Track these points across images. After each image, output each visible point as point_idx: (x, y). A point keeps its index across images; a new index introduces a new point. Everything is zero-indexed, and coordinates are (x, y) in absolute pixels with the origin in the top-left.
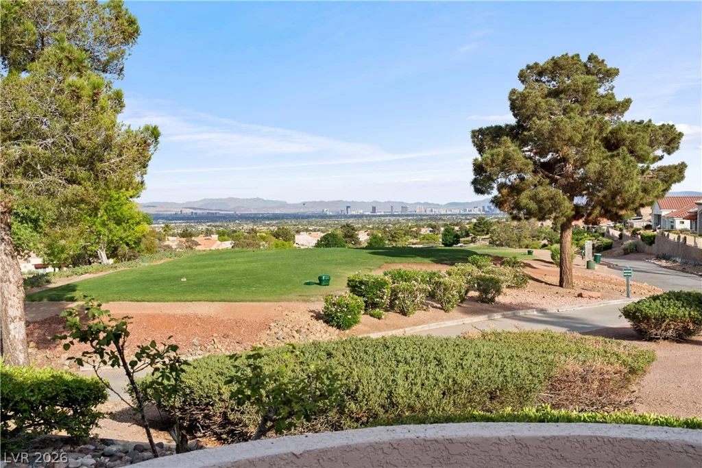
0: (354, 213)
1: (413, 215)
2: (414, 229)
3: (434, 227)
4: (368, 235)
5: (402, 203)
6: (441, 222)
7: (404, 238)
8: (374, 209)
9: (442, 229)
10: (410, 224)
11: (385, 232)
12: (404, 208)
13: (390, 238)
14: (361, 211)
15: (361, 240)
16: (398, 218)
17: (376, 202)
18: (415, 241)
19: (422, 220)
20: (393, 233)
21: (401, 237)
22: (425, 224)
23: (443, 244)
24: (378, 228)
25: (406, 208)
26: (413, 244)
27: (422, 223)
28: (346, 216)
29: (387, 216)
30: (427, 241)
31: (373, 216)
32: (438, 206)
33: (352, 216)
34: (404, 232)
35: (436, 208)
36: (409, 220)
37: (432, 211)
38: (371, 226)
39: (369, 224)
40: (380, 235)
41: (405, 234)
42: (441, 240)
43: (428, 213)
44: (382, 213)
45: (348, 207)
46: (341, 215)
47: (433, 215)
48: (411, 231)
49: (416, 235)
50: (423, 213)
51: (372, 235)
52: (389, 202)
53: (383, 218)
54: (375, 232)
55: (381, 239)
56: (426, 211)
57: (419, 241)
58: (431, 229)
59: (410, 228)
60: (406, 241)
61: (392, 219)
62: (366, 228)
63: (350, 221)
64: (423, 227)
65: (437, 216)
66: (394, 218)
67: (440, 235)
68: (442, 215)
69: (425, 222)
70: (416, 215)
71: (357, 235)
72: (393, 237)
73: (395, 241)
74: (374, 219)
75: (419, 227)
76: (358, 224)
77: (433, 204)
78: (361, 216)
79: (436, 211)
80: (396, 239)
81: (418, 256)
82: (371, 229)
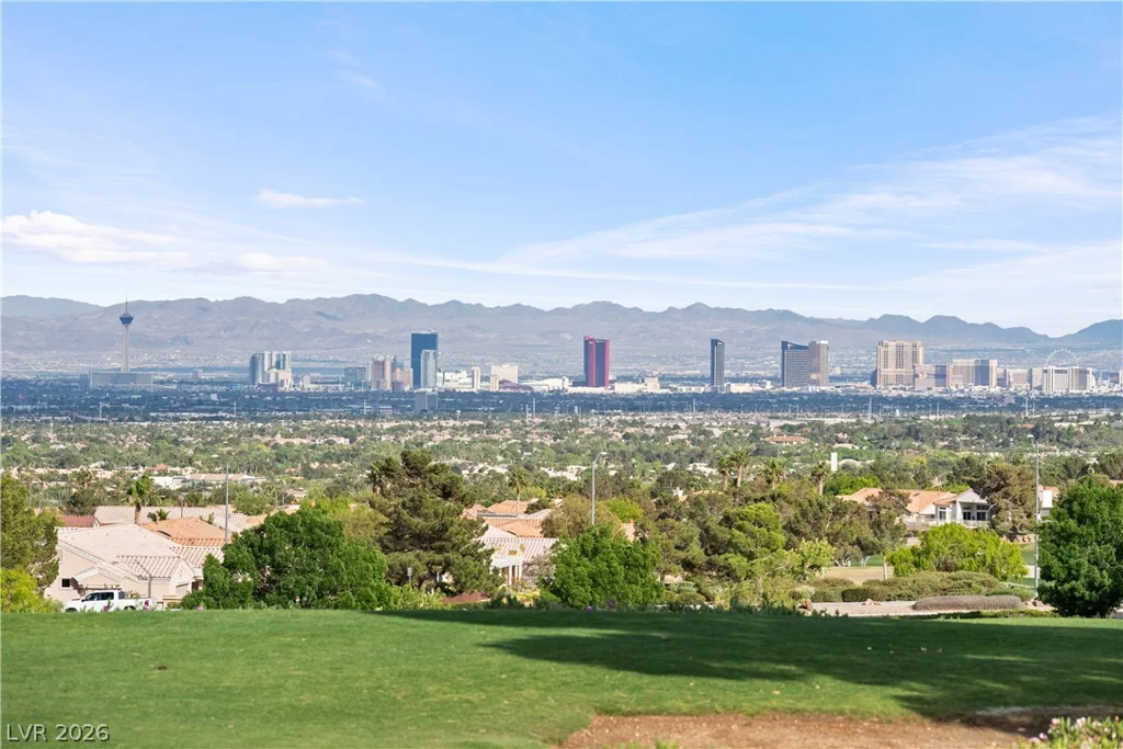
0: (459, 381)
1: (856, 403)
2: (859, 497)
3: (991, 485)
4: (549, 529)
5: (787, 316)
6: (1042, 454)
7: (790, 558)
8: (596, 353)
9: (1047, 497)
10: (834, 463)
11: (665, 512)
12: (799, 355)
13: (696, 551)
14: (509, 372)
15: (498, 561)
16: (753, 418)
17: (607, 309)
18: (858, 574)
19: (913, 433)
20: (714, 519)
21: (769, 545)
22: (937, 465)
23: (1047, 595)
24: (622, 487)
25: (812, 350)
26: (851, 595)
27: (913, 457)
28: (403, 404)
29: (681, 403)
30: (937, 577)
31: (588, 404)
32: (1021, 341)
33: (454, 404)
34: (791, 512)
35: (1008, 356)
36: (827, 437)
37: (982, 374)
38: (571, 474)
39: (562, 457)
40: (629, 531)
41: (792, 529)
42: (1033, 572)
43: (957, 386)
44: (652, 387)
45: (423, 343)
46: (377, 398)
47: (992, 402)
48: (839, 511)
49: (868, 534)
50: (926, 388)
51: (578, 527)
52: (697, 311)
53: (655, 419)
54: (595, 511)
55: (634, 562)
56: (941, 376)
57: (887, 572)
58: (971, 496)
59: (833, 490)
60: (798, 574)
61: (718, 425)
62: (541, 481)
63: (438, 434)
64: (922, 483)
65: (1018, 404)
66: (730, 417)
67: (1032, 540)
68: (1055, 402)
69: (937, 451)
70: (879, 402)
71: (476, 527)
72: (712, 544)
73: (729, 574)
74: (594, 422)
75: (891, 478)
76: (488, 456)
77: (990, 330)
78: (513, 402)
79: (1014, 377)
80: (735, 560)
81: (824, 668)
82: (568, 489)
